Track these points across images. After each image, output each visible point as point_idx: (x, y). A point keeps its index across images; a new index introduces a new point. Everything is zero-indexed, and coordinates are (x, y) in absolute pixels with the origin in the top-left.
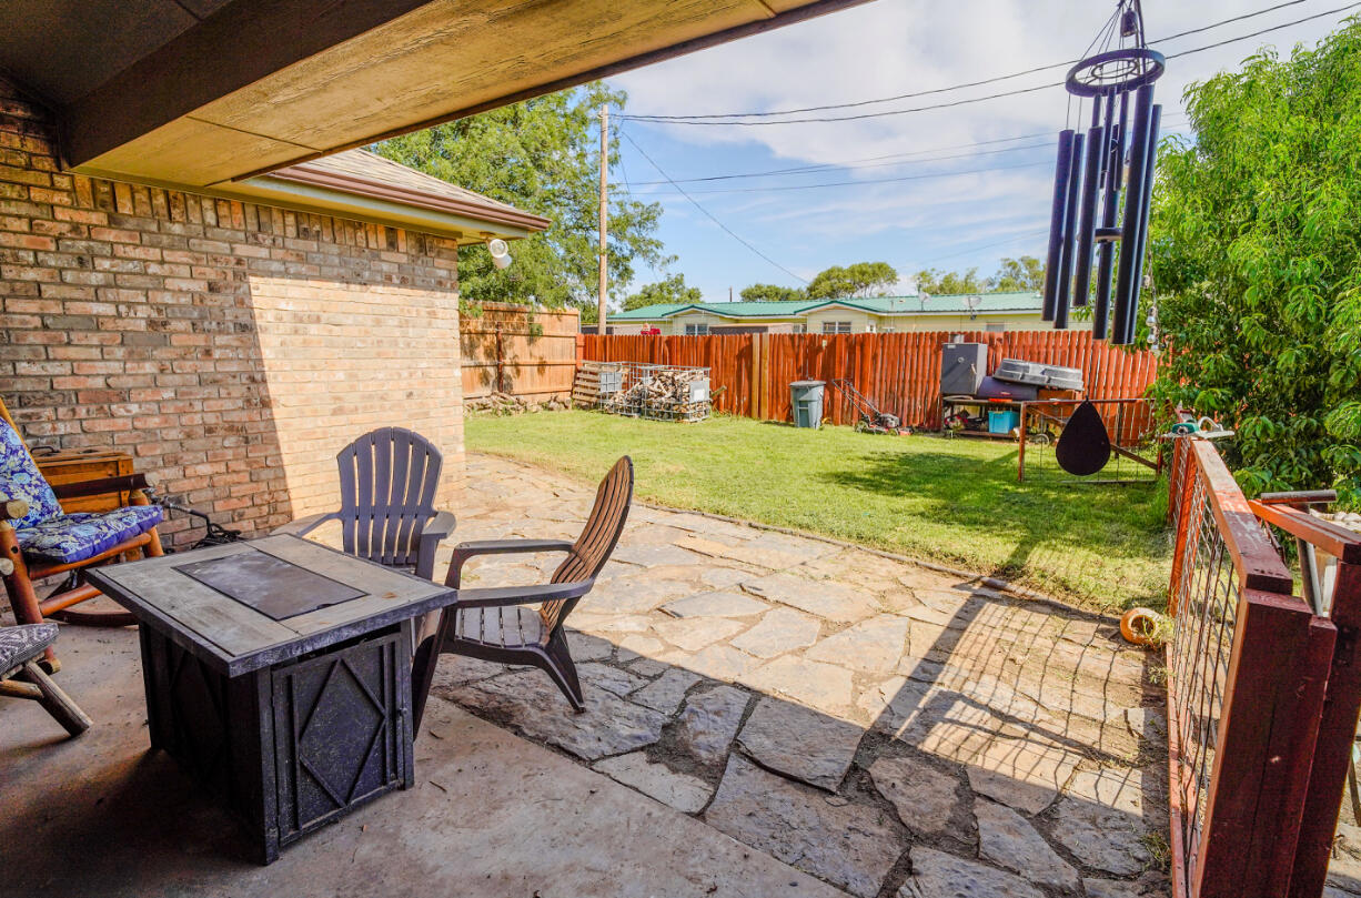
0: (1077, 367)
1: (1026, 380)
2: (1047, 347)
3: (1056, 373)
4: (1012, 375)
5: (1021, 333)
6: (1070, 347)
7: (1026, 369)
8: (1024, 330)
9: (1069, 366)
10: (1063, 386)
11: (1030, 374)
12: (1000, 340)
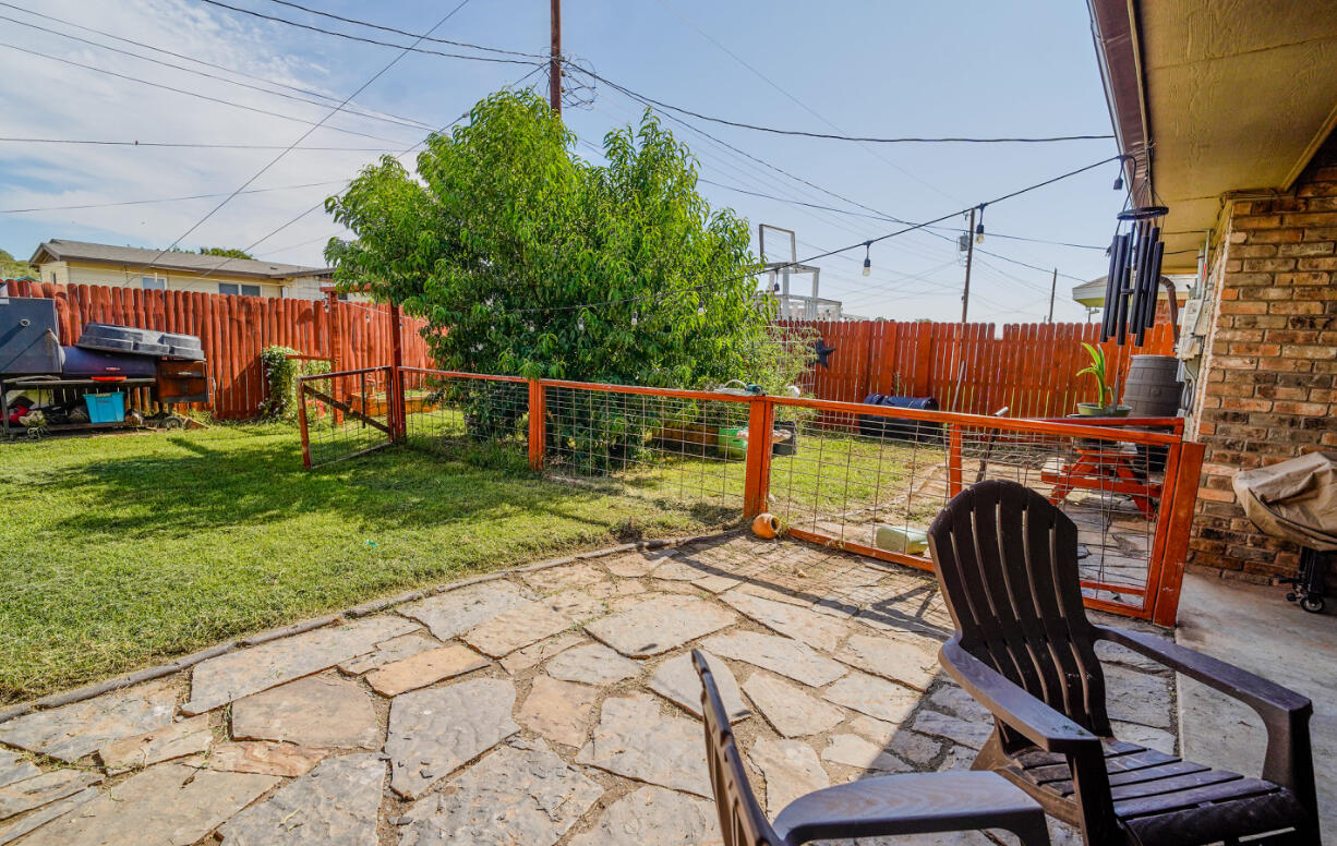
0: (196, 335)
1: (141, 351)
2: (136, 308)
3: (179, 342)
4: (119, 344)
5: (94, 288)
6: (167, 309)
7: (138, 336)
8: (100, 285)
9: (187, 333)
10: (189, 357)
11: (144, 342)
12: (62, 295)
